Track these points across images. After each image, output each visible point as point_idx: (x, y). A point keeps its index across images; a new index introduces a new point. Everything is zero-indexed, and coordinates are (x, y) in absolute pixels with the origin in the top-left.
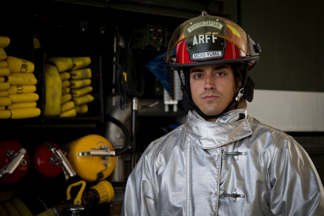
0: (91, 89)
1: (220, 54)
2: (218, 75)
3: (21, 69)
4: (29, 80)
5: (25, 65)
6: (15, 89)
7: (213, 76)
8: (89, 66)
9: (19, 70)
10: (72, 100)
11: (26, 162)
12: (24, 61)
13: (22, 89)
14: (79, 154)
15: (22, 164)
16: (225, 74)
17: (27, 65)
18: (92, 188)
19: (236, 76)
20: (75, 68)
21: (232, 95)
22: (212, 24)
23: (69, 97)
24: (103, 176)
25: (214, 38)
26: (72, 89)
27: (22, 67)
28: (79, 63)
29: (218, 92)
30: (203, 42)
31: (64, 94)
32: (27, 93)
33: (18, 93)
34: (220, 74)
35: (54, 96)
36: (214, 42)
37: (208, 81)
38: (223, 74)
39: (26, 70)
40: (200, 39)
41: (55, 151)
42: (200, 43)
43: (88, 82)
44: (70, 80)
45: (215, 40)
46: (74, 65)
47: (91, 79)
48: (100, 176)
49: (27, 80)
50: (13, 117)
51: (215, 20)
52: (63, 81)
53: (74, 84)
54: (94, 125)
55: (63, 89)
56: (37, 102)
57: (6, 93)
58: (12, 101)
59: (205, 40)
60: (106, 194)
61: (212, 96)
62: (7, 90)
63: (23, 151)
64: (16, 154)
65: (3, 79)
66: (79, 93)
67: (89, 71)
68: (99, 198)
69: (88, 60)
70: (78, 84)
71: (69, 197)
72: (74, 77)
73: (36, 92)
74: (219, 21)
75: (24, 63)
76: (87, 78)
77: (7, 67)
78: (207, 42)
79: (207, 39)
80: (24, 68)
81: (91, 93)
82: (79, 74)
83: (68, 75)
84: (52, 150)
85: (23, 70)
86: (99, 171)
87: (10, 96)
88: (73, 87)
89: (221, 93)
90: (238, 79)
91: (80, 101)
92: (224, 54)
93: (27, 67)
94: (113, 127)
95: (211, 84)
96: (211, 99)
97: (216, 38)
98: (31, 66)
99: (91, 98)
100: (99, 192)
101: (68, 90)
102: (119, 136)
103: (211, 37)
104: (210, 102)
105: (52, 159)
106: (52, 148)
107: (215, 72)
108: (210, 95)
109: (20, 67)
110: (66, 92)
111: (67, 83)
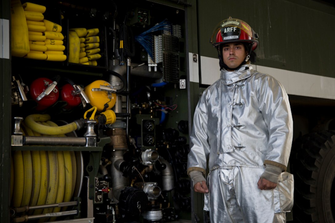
0: (99, 49)
1: (237, 37)
2: (236, 48)
3: (53, 29)
4: (59, 36)
5: (55, 26)
6: (49, 41)
7: (234, 49)
8: (98, 35)
9: (52, 30)
10: (86, 56)
11: (57, 90)
12: (55, 24)
13: (54, 42)
14: (92, 90)
15: (54, 91)
16: (240, 48)
17: (57, 27)
18: (101, 114)
19: (246, 50)
20: (88, 36)
21: (243, 58)
22: (234, 23)
23: (85, 54)
24: (108, 106)
25: (235, 29)
26: (87, 49)
27: (54, 27)
28: (91, 31)
29: (236, 57)
30: (229, 31)
31: (81, 51)
32: (58, 44)
33: (51, 44)
34: (238, 48)
35: (75, 51)
36: (234, 31)
37: (231, 50)
38: (239, 48)
39: (57, 30)
40: (228, 30)
41: (76, 86)
42: (228, 32)
43: (97, 45)
44: (85, 43)
45: (235, 30)
46: (88, 33)
47: (99, 43)
48: (106, 106)
49: (57, 36)
50: (48, 59)
51: (235, 21)
52: (81, 43)
53: (88, 46)
54: (101, 75)
55: (81, 48)
56: (64, 51)
57: (43, 43)
58: (47, 48)
59: (230, 30)
60: (110, 117)
61: (233, 58)
62: (44, 41)
63: (55, 83)
64: (51, 84)
65: (42, 34)
66: (91, 51)
67: (98, 38)
68: (106, 120)
69: (97, 30)
70: (91, 45)
71: (85, 118)
72: (88, 42)
73: (64, 45)
74: (238, 21)
75: (55, 25)
76: (96, 42)
77: (45, 26)
78: (231, 31)
79: (231, 30)
80: (55, 28)
81: (99, 53)
82: (91, 39)
83: (84, 39)
84: (74, 86)
85: (55, 30)
86: (105, 103)
87: (46, 45)
88: (87, 48)
89: (237, 57)
90: (247, 52)
91: (92, 57)
92: (239, 37)
93: (57, 28)
94: (114, 78)
95: (232, 52)
96: (233, 60)
97: (236, 29)
98: (60, 28)
99: (99, 56)
100: (106, 116)
101: (84, 49)
102: (118, 84)
103: (233, 29)
104: (232, 61)
105: (74, 92)
106: (74, 85)
107: (235, 46)
108: (232, 58)
109: (52, 28)
110: (82, 51)
111: (83, 45)
